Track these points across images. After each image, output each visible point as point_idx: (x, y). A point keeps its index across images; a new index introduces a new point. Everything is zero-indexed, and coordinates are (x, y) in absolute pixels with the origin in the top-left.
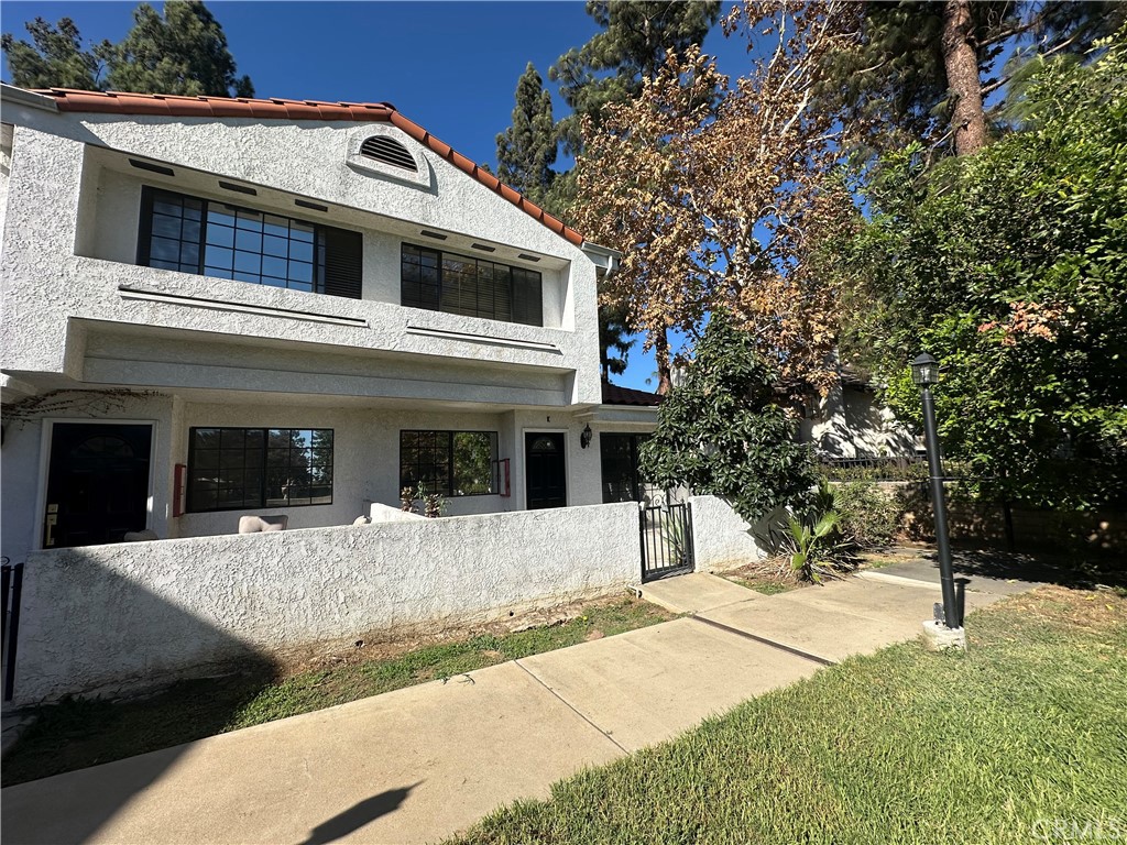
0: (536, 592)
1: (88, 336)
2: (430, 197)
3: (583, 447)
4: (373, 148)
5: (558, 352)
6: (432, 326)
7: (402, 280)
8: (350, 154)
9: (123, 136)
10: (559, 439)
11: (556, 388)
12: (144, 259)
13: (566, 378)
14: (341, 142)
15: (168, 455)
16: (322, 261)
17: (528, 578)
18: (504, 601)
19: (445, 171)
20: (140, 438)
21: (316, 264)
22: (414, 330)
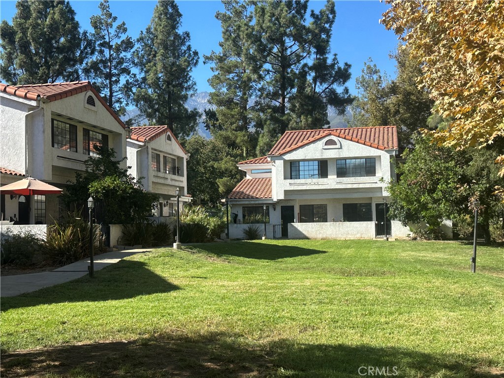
0: (350, 236)
1: (286, 192)
2: (340, 150)
4: (327, 143)
7: (337, 169)
8: (323, 146)
9: (288, 157)
12: (291, 179)
13: (380, 189)
14: (321, 144)
15: (297, 211)
16: (320, 169)
17: (349, 234)
18: (344, 237)
19: (343, 142)
20: (292, 207)
21: (318, 170)
22: (338, 183)
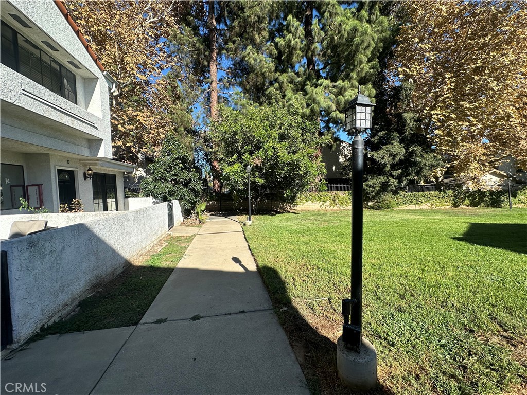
3: (85, 179)
5: (96, 128)
6: (35, 94)
10: (71, 174)
11: (85, 146)
13: (95, 143)
